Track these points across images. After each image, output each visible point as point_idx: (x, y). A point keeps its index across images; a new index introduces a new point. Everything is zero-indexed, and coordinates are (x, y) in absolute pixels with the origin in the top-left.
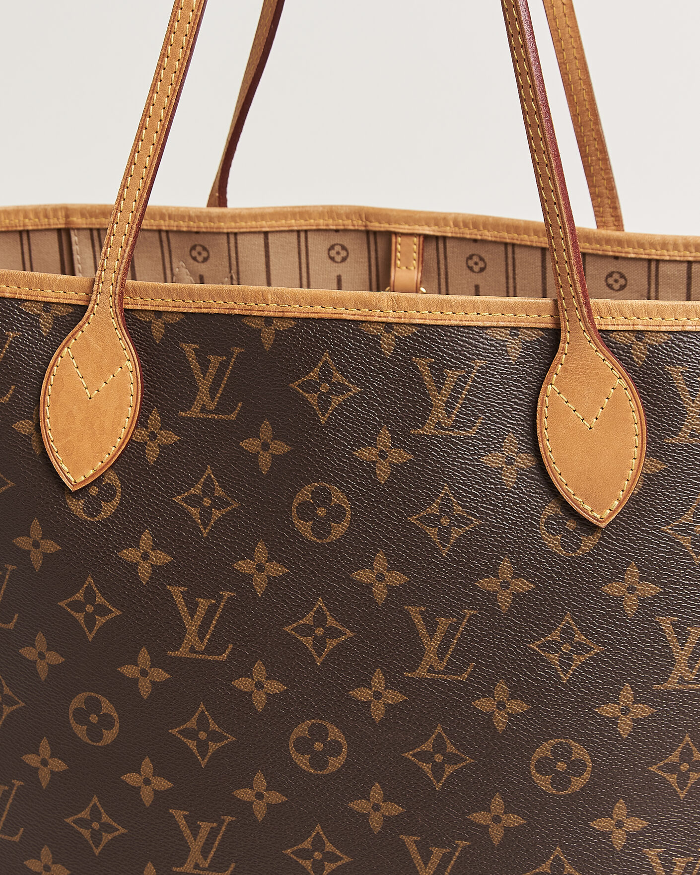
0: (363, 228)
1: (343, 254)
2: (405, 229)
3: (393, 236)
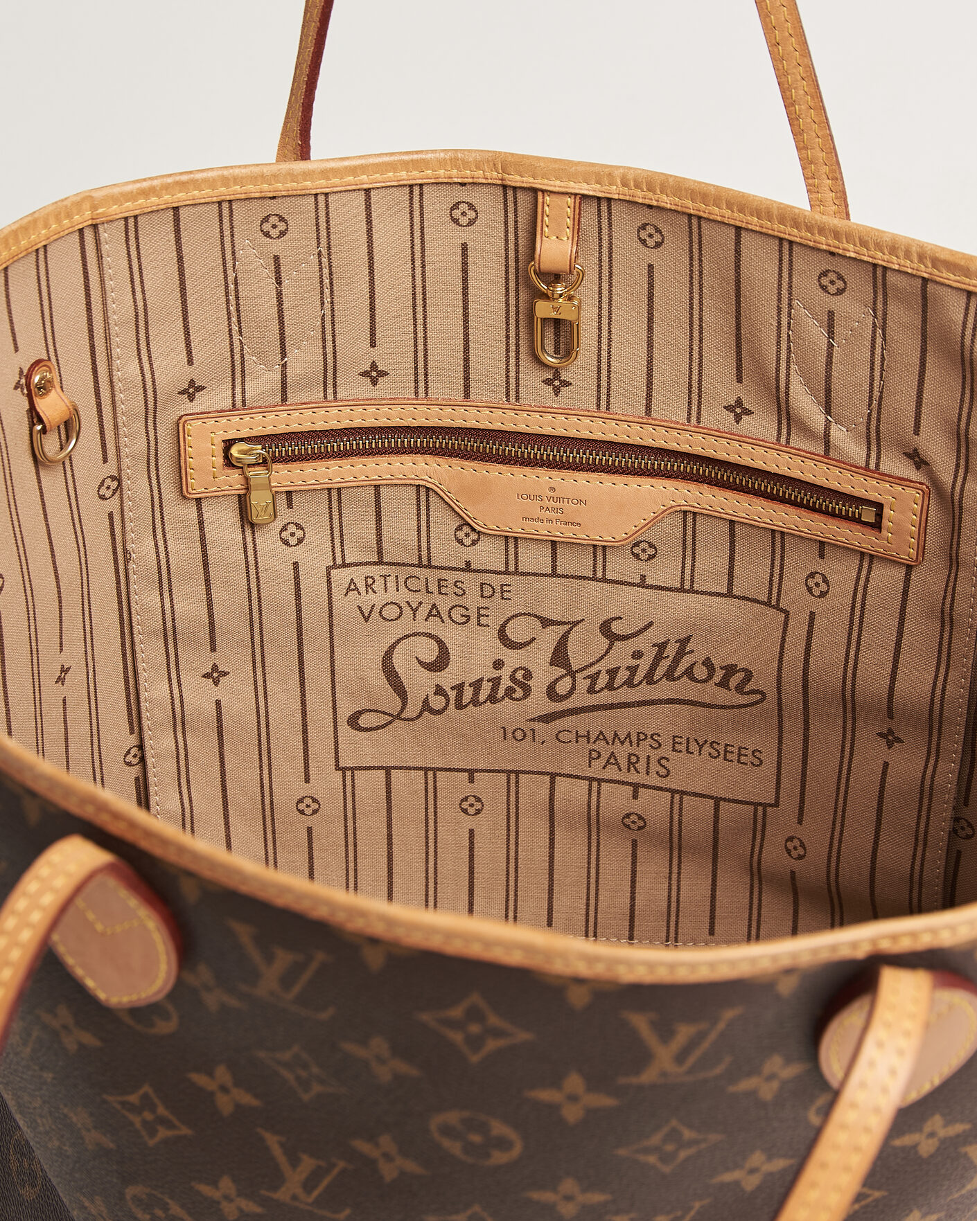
0: (499, 182)
1: (471, 215)
2: (555, 185)
3: (540, 194)
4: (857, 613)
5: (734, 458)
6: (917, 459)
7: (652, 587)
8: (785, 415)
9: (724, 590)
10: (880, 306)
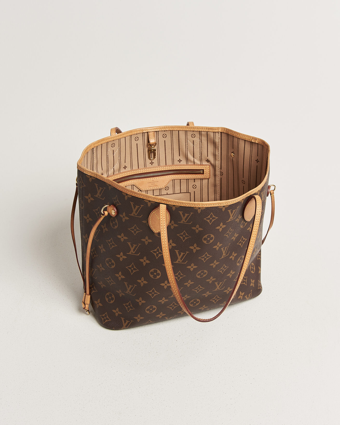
0: (142, 132)
1: (138, 139)
2: (151, 131)
3: (148, 133)
4: (201, 189)
5: (180, 169)
6: (208, 161)
7: (169, 194)
8: (187, 159)
9: (180, 192)
10: (201, 138)
